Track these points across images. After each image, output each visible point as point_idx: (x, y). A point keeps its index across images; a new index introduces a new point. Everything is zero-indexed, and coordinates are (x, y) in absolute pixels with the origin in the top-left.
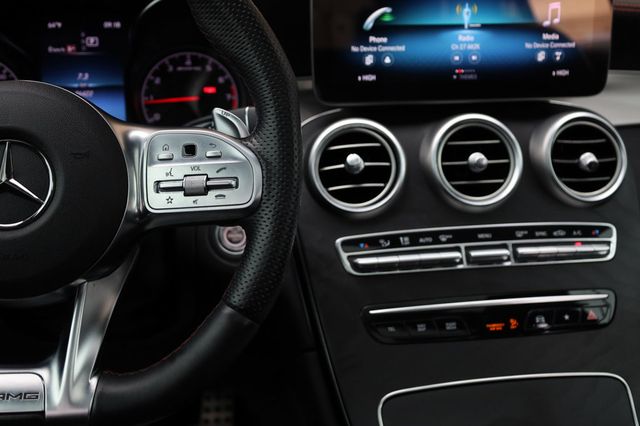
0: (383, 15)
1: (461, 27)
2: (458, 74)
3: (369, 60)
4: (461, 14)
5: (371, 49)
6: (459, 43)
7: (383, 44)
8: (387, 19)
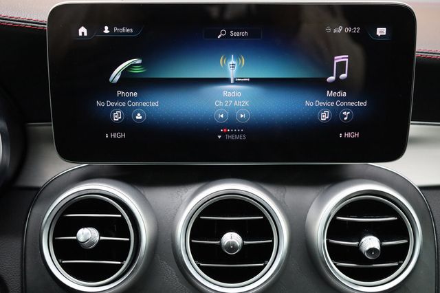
0: (131, 66)
1: (226, 81)
2: (223, 134)
3: (117, 116)
4: (225, 66)
5: (118, 104)
6: (223, 99)
7: (132, 98)
8: (137, 70)
